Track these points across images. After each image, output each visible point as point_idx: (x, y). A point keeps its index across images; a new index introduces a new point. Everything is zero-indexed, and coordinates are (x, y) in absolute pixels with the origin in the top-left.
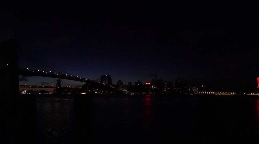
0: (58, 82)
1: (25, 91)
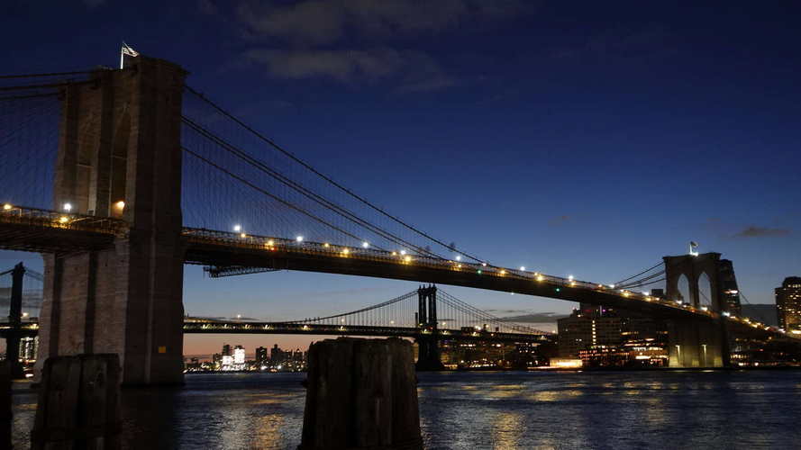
0: (422, 305)
1: (239, 356)
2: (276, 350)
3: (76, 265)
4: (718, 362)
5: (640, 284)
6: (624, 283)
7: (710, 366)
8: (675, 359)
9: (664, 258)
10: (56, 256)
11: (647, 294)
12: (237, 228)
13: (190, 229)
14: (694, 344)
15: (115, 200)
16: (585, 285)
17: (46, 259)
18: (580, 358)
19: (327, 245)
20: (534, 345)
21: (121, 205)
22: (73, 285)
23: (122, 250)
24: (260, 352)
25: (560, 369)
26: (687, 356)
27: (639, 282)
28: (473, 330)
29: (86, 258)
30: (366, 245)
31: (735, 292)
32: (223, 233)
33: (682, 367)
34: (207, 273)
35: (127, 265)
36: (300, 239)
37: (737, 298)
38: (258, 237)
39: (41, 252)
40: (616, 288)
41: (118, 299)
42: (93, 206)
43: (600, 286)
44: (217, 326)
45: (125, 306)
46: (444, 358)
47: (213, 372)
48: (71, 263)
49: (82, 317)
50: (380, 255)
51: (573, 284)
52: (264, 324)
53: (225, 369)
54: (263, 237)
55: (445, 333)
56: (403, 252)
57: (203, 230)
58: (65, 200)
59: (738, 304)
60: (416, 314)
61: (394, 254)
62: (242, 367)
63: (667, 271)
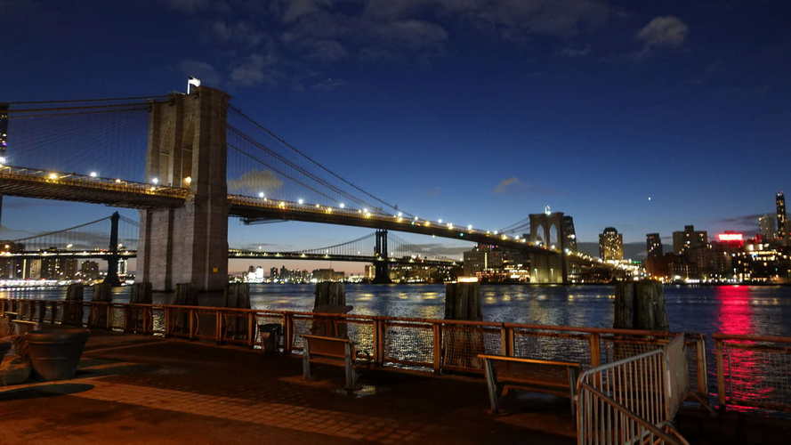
0: (378, 242)
1: (260, 273)
2: (283, 269)
3: (160, 217)
4: (560, 280)
5: (513, 231)
6: (503, 231)
7: (554, 282)
8: (534, 278)
9: (529, 215)
10: (148, 211)
11: (517, 238)
12: (261, 195)
13: (232, 195)
14: (546, 269)
15: (185, 177)
16: (479, 232)
17: (141, 213)
18: (476, 276)
19: (318, 206)
20: (449, 268)
21: (188, 180)
22: (158, 230)
23: (190, 208)
24: (273, 271)
26: (542, 276)
28: (410, 258)
29: (166, 213)
30: (342, 206)
31: (573, 236)
32: (253, 198)
33: (538, 283)
34: (242, 222)
35: (193, 217)
36: (301, 202)
37: (574, 240)
38: (274, 200)
39: (138, 208)
40: (498, 234)
41: (187, 239)
42: (171, 180)
44: (246, 254)
45: (192, 243)
46: (392, 276)
48: (157, 216)
49: (165, 249)
50: (351, 212)
51: (471, 231)
52: (277, 253)
53: (250, 281)
54: (278, 201)
55: (393, 260)
56: (365, 211)
57: (240, 196)
58: (153, 176)
59: (575, 244)
60: (374, 247)
61: (360, 211)
62: (262, 280)
63: (531, 223)
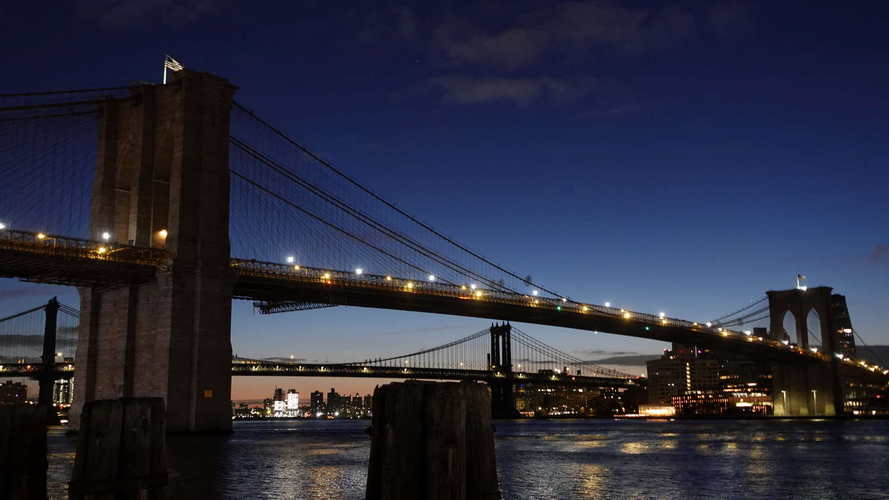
0: (495, 345)
2: (333, 394)
3: (114, 300)
4: (830, 410)
5: (740, 321)
6: (722, 321)
7: (820, 415)
8: (781, 406)
9: (767, 293)
10: (93, 290)
11: (748, 333)
12: (290, 260)
13: (238, 260)
14: (802, 390)
15: (158, 229)
16: (678, 323)
17: (81, 293)
18: (672, 405)
19: (389, 278)
20: (621, 390)
21: (163, 234)
22: (111, 322)
23: (165, 283)
24: (316, 397)
25: (651, 417)
26: (794, 403)
27: (739, 320)
28: (551, 373)
29: (125, 292)
30: (432, 278)
31: (848, 331)
32: (274, 265)
33: (789, 415)
34: (257, 309)
35: (170, 299)
36: (359, 271)
37: (851, 338)
38: (314, 269)
39: (76, 285)
40: (713, 327)
41: (160, 338)
42: (133, 235)
43: (695, 324)
44: (268, 368)
45: (167, 345)
46: (520, 404)
47: (264, 418)
48: (108, 297)
49: (121, 357)
50: (447, 289)
51: (665, 322)
52: (320, 366)
53: (277, 415)
54: (319, 270)
55: (521, 376)
56: (473, 286)
57: (253, 261)
58: (102, 228)
59: (852, 344)
60: (489, 355)
62: (296, 414)
63: (771, 307)
